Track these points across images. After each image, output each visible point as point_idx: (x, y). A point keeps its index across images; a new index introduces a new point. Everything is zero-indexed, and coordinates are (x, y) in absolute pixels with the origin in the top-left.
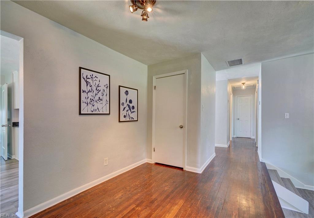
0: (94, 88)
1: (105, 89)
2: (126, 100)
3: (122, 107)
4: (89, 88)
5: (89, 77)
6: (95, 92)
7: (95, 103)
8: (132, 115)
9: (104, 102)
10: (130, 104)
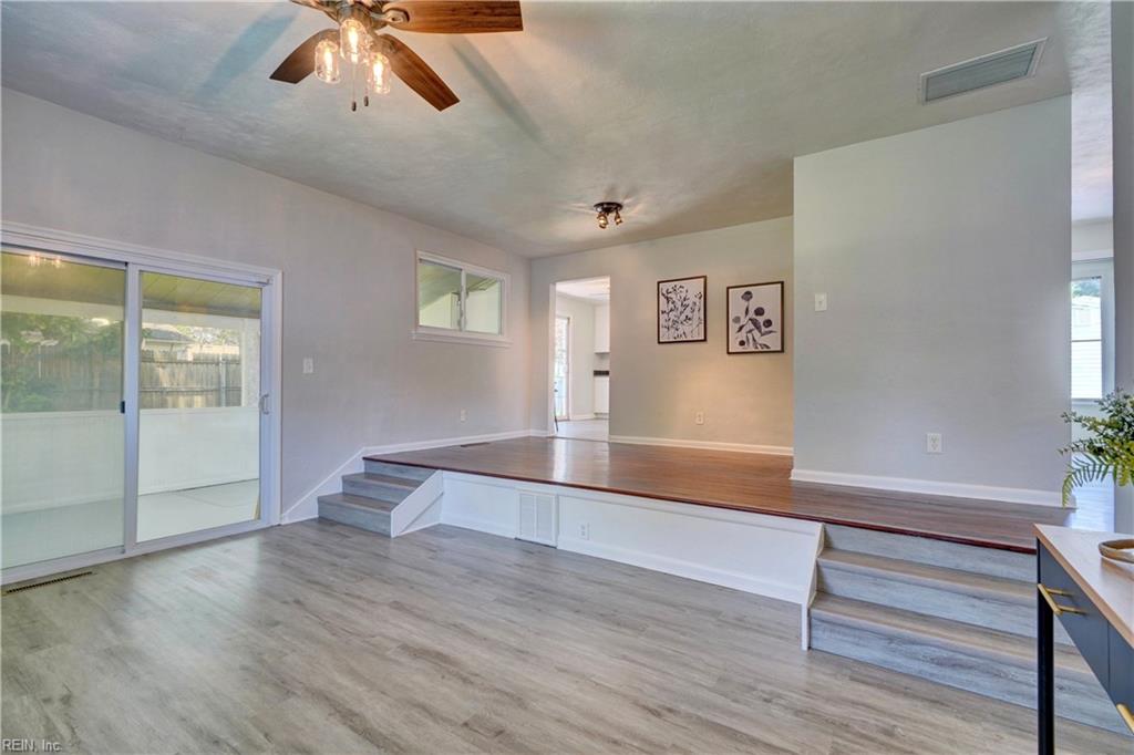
0: (679, 304)
1: (697, 300)
2: (747, 309)
3: (734, 327)
4: (671, 306)
5: (671, 290)
6: (681, 309)
7: (680, 326)
8: (762, 340)
9: (695, 321)
10: (758, 318)
